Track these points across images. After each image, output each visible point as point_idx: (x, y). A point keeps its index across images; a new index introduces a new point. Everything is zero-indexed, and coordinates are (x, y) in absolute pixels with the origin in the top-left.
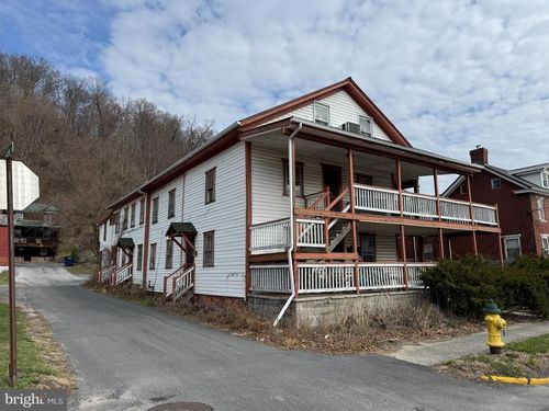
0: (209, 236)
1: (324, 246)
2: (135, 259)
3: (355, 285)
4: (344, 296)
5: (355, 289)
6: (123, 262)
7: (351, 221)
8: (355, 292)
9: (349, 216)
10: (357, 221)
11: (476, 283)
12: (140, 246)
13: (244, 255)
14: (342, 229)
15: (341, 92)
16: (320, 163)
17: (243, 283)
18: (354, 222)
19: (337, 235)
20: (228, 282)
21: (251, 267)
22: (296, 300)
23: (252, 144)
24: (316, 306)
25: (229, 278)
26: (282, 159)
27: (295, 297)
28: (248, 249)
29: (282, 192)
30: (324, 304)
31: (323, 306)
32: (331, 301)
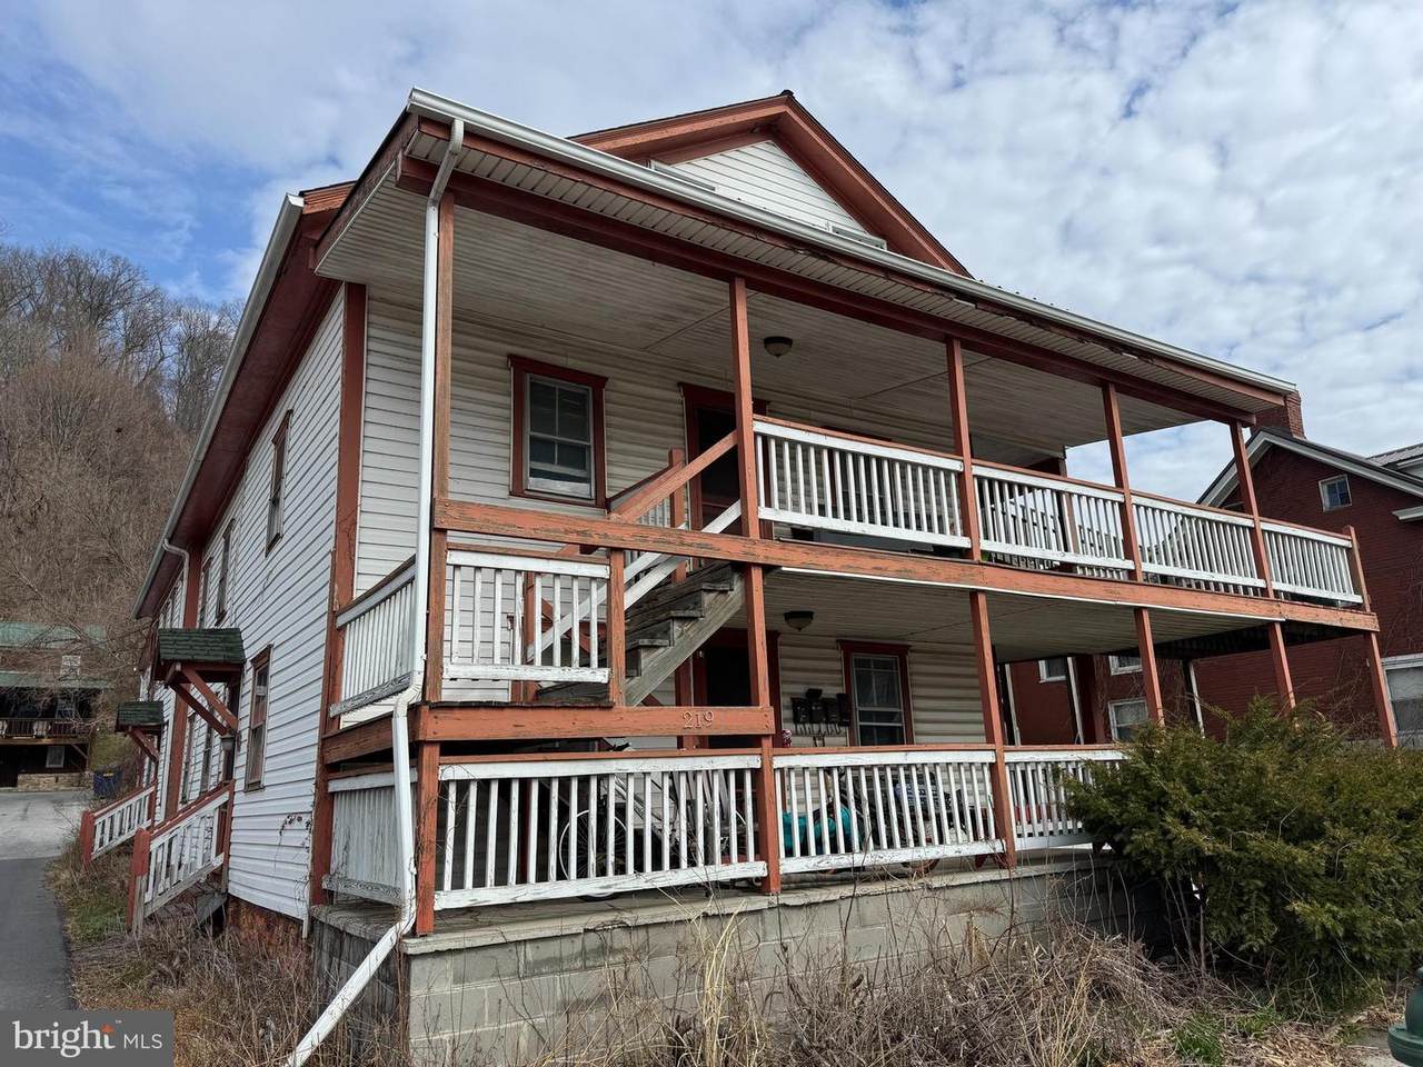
0: (263, 665)
1: (601, 676)
3: (761, 853)
4: (692, 909)
5: (755, 869)
7: (742, 569)
8: (757, 886)
9: (734, 550)
10: (768, 569)
11: (1305, 831)
13: (314, 736)
14: (697, 604)
15: (762, 145)
16: (680, 384)
17: (306, 857)
18: (757, 575)
19: (676, 628)
20: (284, 850)
21: (334, 786)
22: (414, 945)
23: (371, 291)
24: (534, 969)
25: (285, 834)
26: (511, 357)
27: (413, 933)
28: (327, 711)
29: (508, 480)
30: (584, 954)
31: (579, 964)
32: (621, 939)
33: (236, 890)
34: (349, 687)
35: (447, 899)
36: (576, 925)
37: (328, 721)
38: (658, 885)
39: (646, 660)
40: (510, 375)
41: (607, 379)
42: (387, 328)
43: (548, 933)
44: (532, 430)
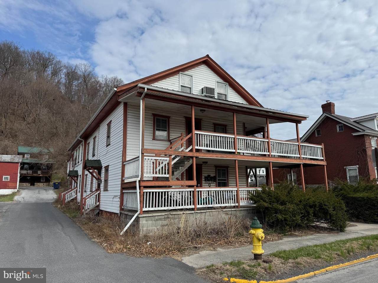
0: (107, 168)
1: (167, 176)
2: (78, 185)
4: (181, 213)
5: (192, 206)
6: (74, 186)
7: (192, 157)
8: (193, 209)
10: (196, 157)
12: (80, 175)
13: (120, 183)
14: (184, 163)
15: (203, 65)
16: (184, 117)
17: (119, 203)
18: (194, 159)
19: (180, 168)
20: (113, 202)
21: (124, 191)
22: (140, 216)
23: (128, 104)
24: (157, 220)
25: (114, 199)
26: (153, 114)
27: (140, 214)
28: (122, 179)
29: (152, 137)
30: (165, 218)
31: (164, 220)
32: (170, 216)
33: (101, 209)
34: (126, 175)
35: (144, 209)
36: (164, 214)
37: (123, 181)
38: (176, 209)
39: (175, 173)
40: (153, 117)
41: (170, 117)
42: (131, 110)
43: (159, 215)
44: (157, 127)
